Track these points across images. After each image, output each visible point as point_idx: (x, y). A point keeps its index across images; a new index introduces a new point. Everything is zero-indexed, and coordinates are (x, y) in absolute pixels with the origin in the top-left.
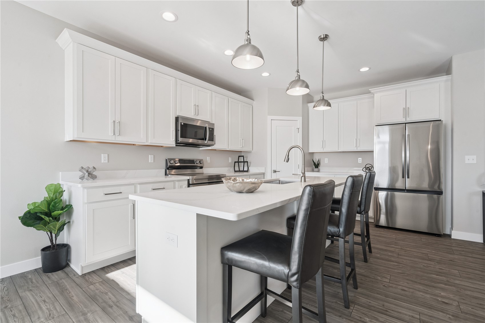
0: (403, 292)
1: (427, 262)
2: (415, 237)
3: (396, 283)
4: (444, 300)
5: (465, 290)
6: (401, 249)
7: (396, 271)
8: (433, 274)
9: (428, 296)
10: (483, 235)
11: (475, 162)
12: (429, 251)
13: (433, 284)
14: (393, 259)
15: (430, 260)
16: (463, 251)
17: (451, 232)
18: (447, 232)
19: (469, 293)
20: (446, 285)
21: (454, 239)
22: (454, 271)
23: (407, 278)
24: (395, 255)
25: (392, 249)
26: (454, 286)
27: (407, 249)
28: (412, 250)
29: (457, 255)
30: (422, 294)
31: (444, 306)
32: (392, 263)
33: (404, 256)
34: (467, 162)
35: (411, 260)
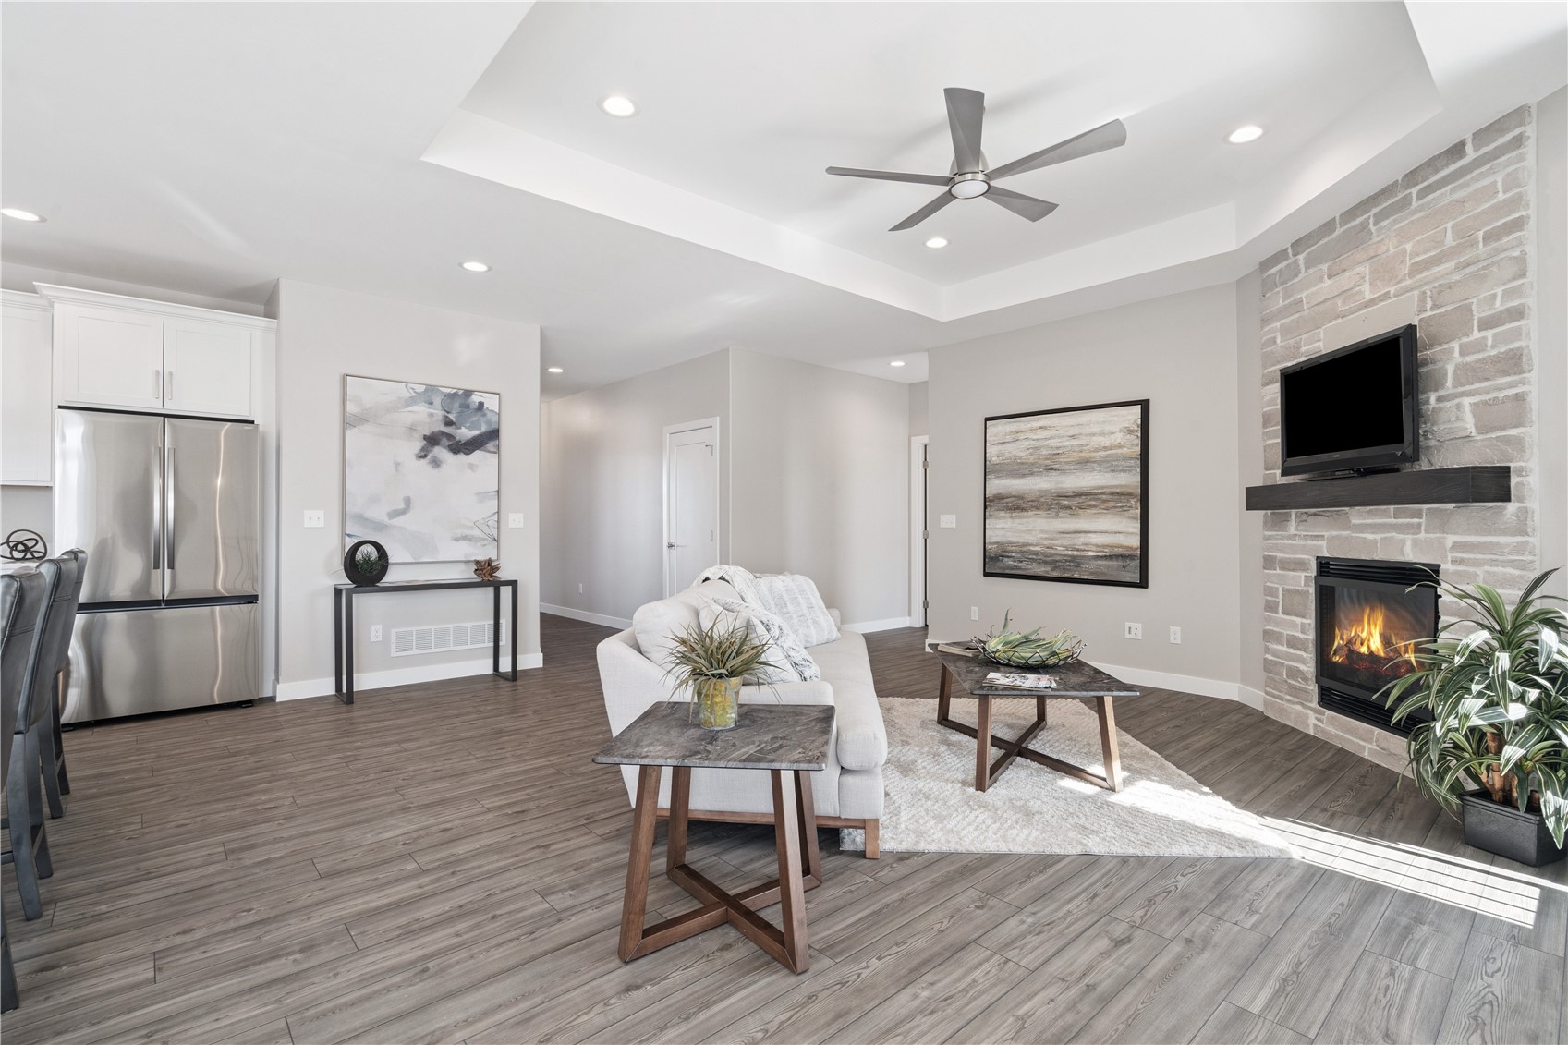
0: (182, 829)
1: (227, 760)
2: (191, 723)
3: (159, 822)
4: (267, 806)
5: (304, 776)
6: (159, 757)
7: (154, 802)
8: (242, 776)
9: (237, 812)
10: (334, 678)
11: (322, 524)
12: (229, 739)
13: (245, 791)
14: (138, 784)
15: (234, 755)
16: (300, 718)
17: (275, 690)
18: (267, 693)
19: (310, 778)
20: (270, 782)
21: (281, 703)
22: (284, 756)
23: (187, 802)
24: (144, 774)
25: (134, 765)
26: (286, 778)
27: (173, 753)
28: (188, 750)
29: (288, 728)
30: (223, 814)
31: (269, 814)
32: (139, 792)
33: (170, 768)
34: (307, 524)
35: (187, 771)
